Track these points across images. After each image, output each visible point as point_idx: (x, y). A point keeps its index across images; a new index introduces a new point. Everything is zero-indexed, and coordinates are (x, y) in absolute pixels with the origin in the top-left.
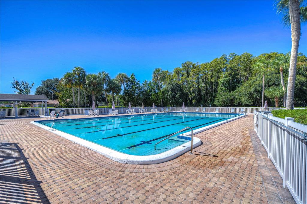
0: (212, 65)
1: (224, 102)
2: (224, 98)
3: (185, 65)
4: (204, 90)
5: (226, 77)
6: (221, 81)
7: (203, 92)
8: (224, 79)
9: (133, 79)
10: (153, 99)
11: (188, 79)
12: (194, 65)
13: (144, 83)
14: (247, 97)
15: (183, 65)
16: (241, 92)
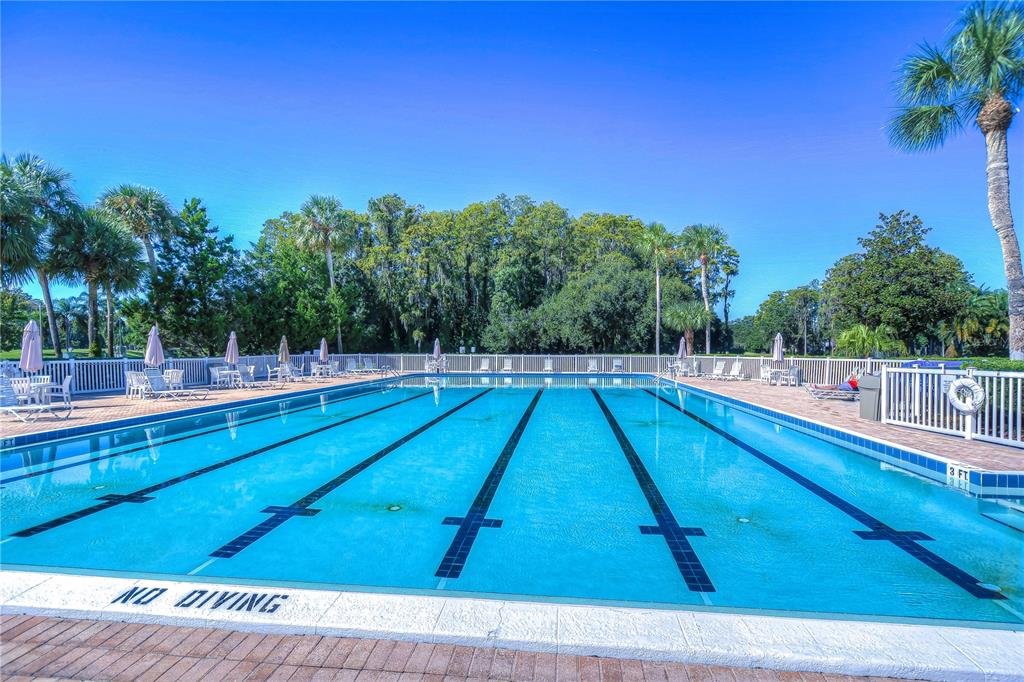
0: (471, 222)
1: (513, 339)
2: (510, 326)
3: (382, 207)
4: (448, 300)
5: (514, 263)
6: (499, 273)
7: (443, 307)
8: (509, 270)
9: (202, 223)
10: (306, 321)
11: (393, 256)
12: (411, 211)
13: (251, 249)
14: (578, 326)
15: (374, 204)
16: (557, 311)
